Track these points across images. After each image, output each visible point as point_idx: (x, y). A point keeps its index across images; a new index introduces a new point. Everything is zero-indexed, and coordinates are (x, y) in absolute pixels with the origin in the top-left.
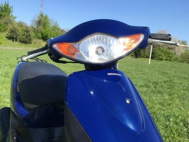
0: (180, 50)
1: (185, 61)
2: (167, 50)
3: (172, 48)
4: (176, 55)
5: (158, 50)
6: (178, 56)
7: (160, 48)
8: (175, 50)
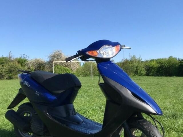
0: (75, 66)
1: (80, 75)
2: (64, 68)
3: (68, 65)
4: (72, 71)
5: (57, 68)
6: (74, 71)
7: (58, 66)
8: (71, 67)
